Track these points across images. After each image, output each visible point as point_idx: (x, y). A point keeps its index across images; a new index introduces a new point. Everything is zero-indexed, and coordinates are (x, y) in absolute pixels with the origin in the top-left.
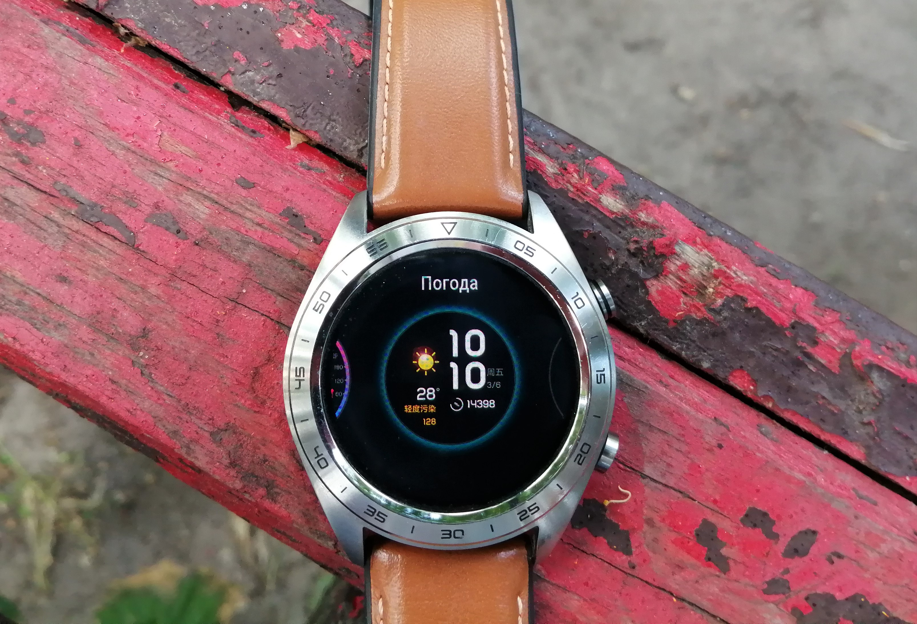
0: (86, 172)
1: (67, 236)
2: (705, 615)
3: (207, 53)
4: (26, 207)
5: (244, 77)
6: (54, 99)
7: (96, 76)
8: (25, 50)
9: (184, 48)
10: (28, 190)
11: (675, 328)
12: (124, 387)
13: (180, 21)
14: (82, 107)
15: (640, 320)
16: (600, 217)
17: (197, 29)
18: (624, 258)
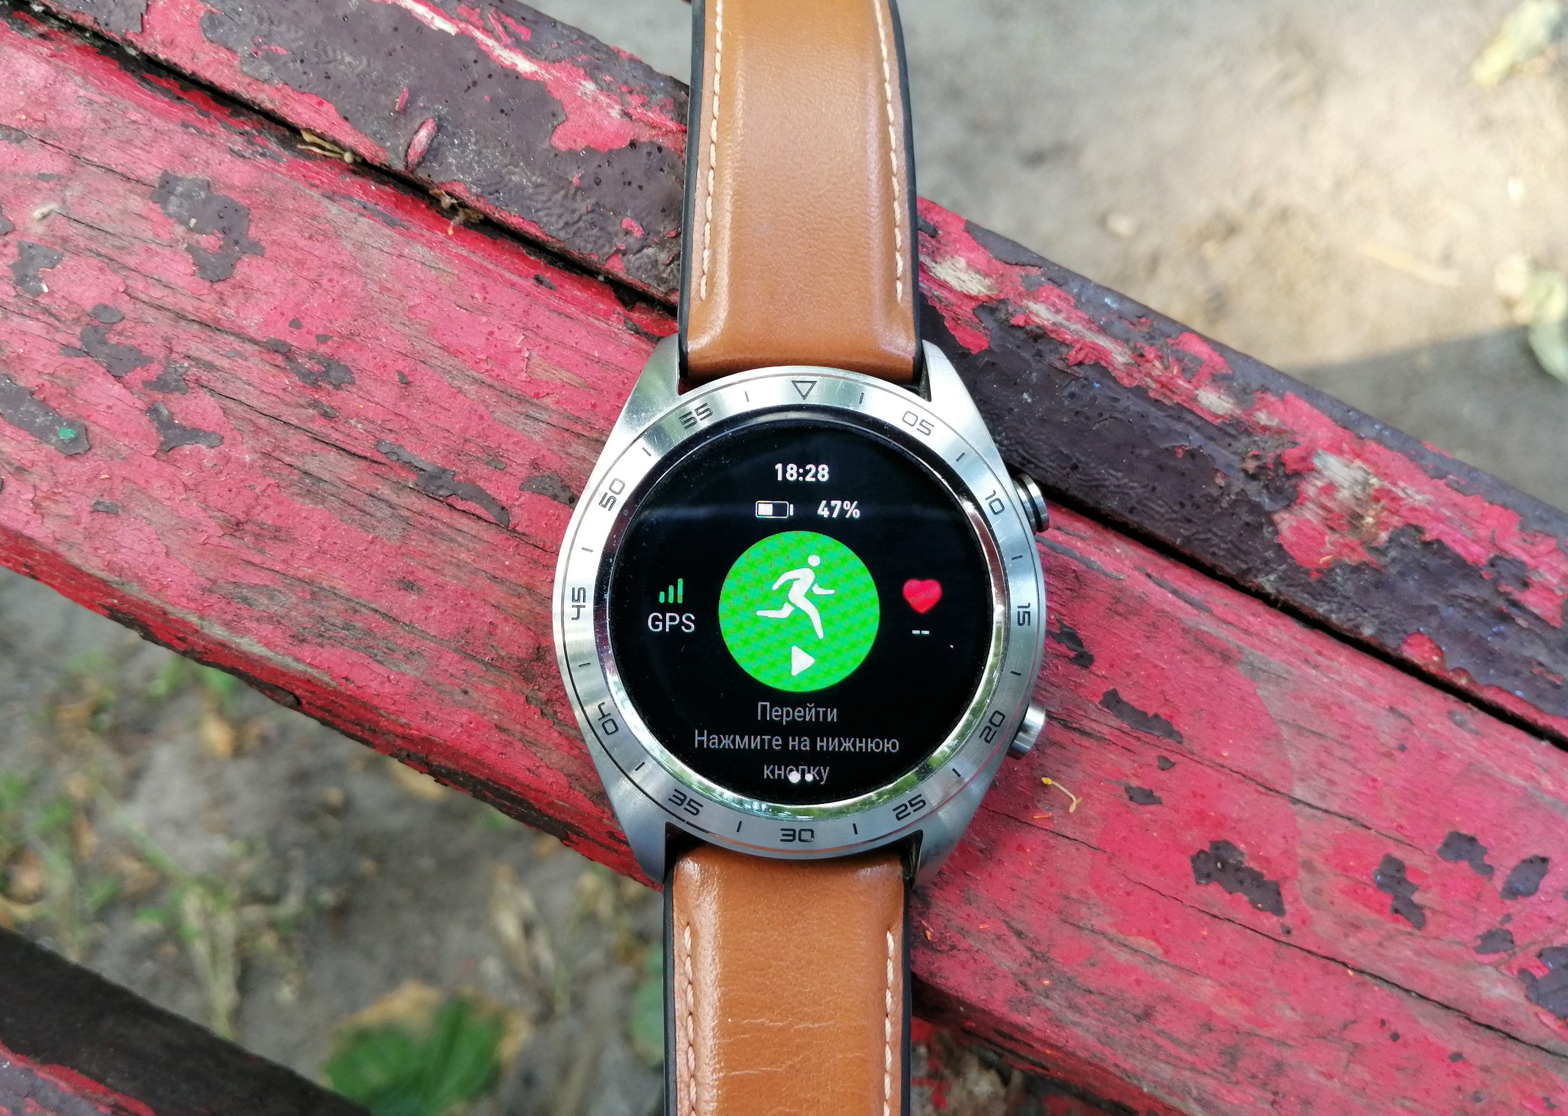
0: (422, 423)
1: (406, 520)
2: (1396, 991)
3: (581, 224)
4: (338, 483)
5: (642, 257)
6: (359, 315)
7: (419, 273)
8: (302, 243)
9: (545, 220)
10: (339, 457)
11: (1320, 581)
12: (518, 736)
13: (534, 178)
14: (404, 324)
15: (1267, 574)
16: (1199, 424)
17: (562, 188)
18: (1238, 483)
